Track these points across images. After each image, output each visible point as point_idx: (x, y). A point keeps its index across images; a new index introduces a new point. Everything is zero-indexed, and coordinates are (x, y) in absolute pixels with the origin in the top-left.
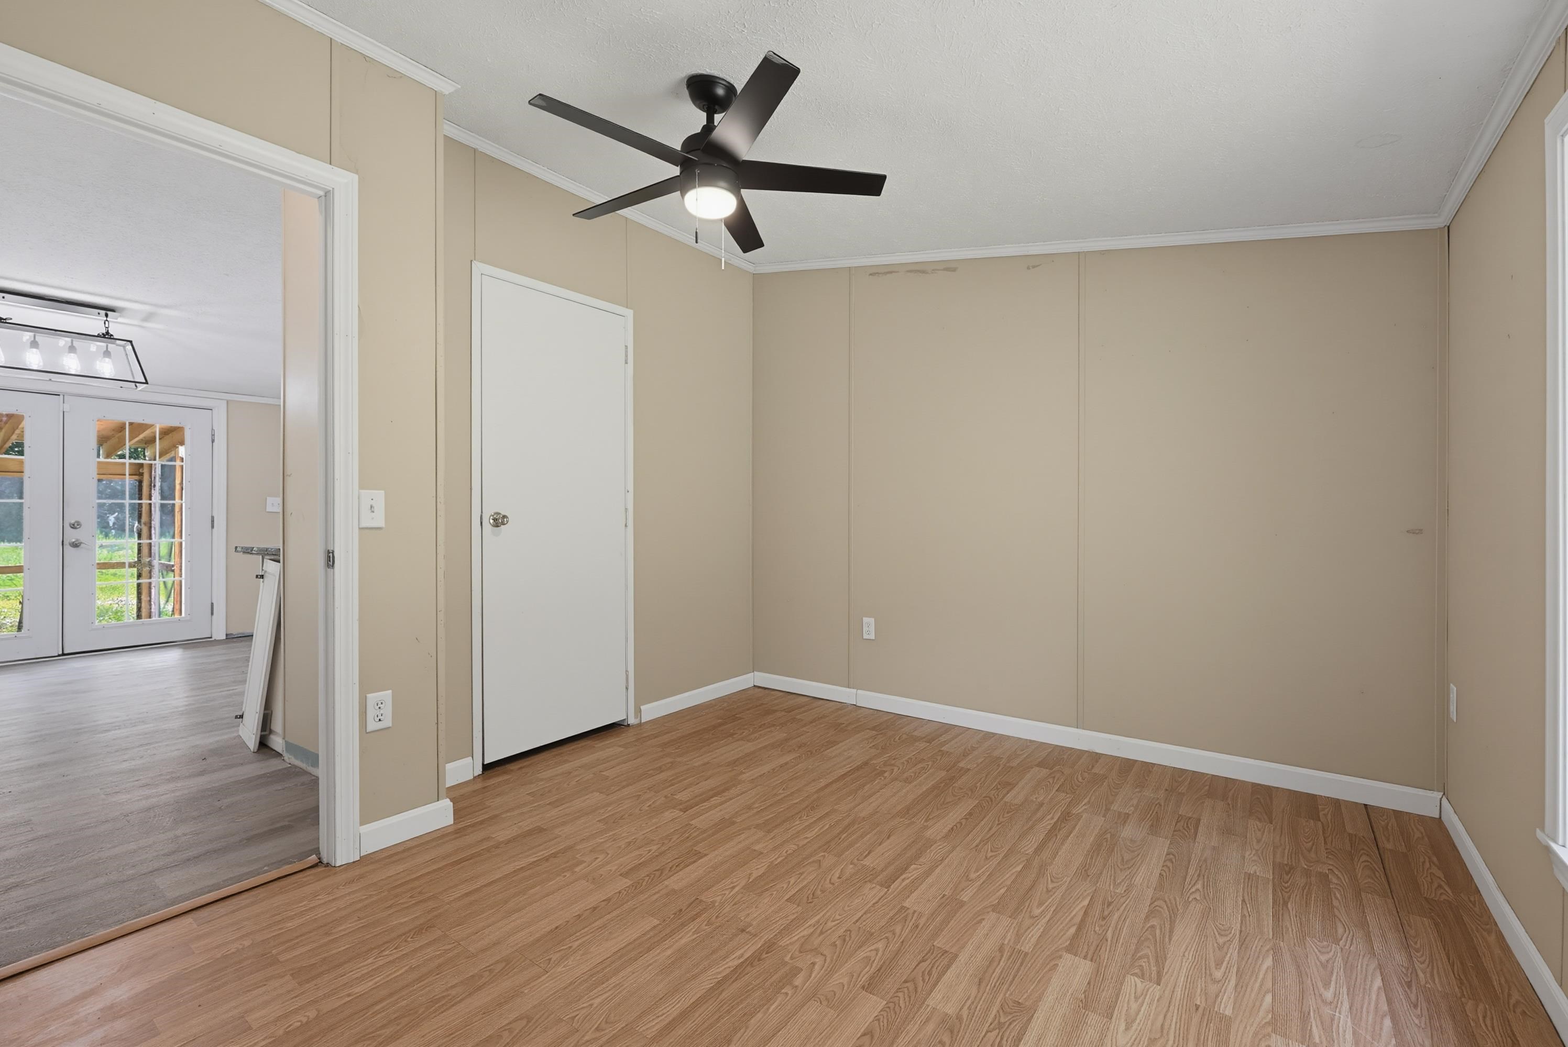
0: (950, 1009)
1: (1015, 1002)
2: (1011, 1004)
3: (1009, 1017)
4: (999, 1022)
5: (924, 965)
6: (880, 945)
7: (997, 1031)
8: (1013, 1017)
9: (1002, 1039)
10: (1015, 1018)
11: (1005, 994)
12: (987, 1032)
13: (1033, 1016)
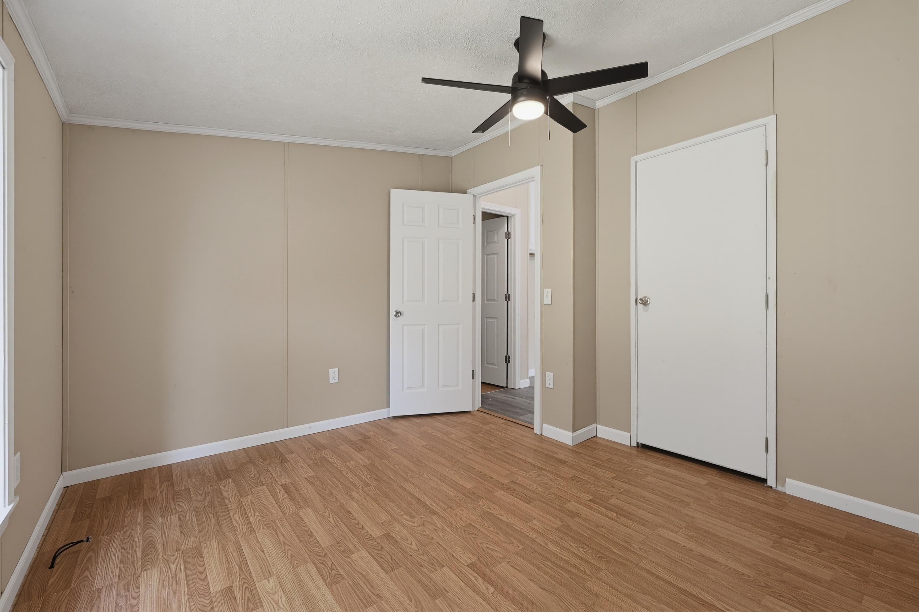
0: (354, 556)
1: (340, 581)
2: (339, 580)
3: (333, 575)
4: (333, 569)
5: (389, 558)
6: (414, 546)
7: (330, 566)
8: (332, 577)
9: (325, 566)
10: (331, 576)
11: (347, 581)
12: (333, 563)
13: (326, 584)
